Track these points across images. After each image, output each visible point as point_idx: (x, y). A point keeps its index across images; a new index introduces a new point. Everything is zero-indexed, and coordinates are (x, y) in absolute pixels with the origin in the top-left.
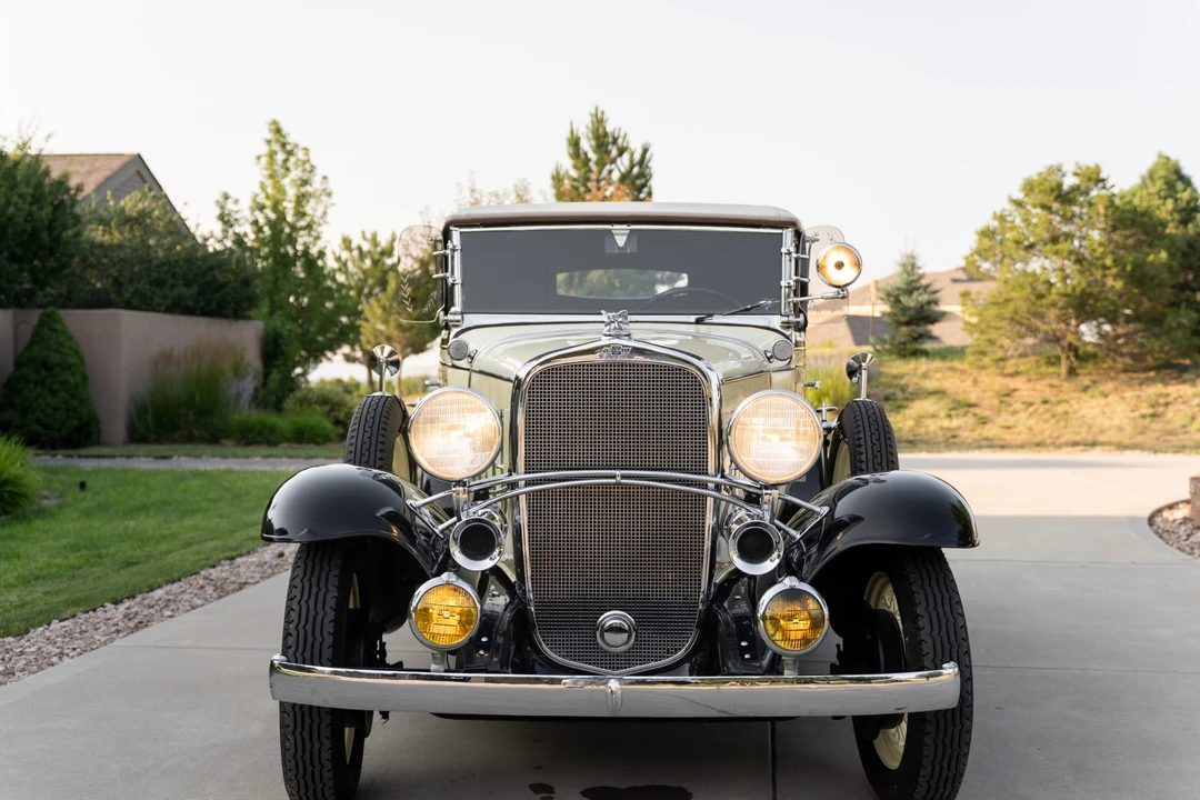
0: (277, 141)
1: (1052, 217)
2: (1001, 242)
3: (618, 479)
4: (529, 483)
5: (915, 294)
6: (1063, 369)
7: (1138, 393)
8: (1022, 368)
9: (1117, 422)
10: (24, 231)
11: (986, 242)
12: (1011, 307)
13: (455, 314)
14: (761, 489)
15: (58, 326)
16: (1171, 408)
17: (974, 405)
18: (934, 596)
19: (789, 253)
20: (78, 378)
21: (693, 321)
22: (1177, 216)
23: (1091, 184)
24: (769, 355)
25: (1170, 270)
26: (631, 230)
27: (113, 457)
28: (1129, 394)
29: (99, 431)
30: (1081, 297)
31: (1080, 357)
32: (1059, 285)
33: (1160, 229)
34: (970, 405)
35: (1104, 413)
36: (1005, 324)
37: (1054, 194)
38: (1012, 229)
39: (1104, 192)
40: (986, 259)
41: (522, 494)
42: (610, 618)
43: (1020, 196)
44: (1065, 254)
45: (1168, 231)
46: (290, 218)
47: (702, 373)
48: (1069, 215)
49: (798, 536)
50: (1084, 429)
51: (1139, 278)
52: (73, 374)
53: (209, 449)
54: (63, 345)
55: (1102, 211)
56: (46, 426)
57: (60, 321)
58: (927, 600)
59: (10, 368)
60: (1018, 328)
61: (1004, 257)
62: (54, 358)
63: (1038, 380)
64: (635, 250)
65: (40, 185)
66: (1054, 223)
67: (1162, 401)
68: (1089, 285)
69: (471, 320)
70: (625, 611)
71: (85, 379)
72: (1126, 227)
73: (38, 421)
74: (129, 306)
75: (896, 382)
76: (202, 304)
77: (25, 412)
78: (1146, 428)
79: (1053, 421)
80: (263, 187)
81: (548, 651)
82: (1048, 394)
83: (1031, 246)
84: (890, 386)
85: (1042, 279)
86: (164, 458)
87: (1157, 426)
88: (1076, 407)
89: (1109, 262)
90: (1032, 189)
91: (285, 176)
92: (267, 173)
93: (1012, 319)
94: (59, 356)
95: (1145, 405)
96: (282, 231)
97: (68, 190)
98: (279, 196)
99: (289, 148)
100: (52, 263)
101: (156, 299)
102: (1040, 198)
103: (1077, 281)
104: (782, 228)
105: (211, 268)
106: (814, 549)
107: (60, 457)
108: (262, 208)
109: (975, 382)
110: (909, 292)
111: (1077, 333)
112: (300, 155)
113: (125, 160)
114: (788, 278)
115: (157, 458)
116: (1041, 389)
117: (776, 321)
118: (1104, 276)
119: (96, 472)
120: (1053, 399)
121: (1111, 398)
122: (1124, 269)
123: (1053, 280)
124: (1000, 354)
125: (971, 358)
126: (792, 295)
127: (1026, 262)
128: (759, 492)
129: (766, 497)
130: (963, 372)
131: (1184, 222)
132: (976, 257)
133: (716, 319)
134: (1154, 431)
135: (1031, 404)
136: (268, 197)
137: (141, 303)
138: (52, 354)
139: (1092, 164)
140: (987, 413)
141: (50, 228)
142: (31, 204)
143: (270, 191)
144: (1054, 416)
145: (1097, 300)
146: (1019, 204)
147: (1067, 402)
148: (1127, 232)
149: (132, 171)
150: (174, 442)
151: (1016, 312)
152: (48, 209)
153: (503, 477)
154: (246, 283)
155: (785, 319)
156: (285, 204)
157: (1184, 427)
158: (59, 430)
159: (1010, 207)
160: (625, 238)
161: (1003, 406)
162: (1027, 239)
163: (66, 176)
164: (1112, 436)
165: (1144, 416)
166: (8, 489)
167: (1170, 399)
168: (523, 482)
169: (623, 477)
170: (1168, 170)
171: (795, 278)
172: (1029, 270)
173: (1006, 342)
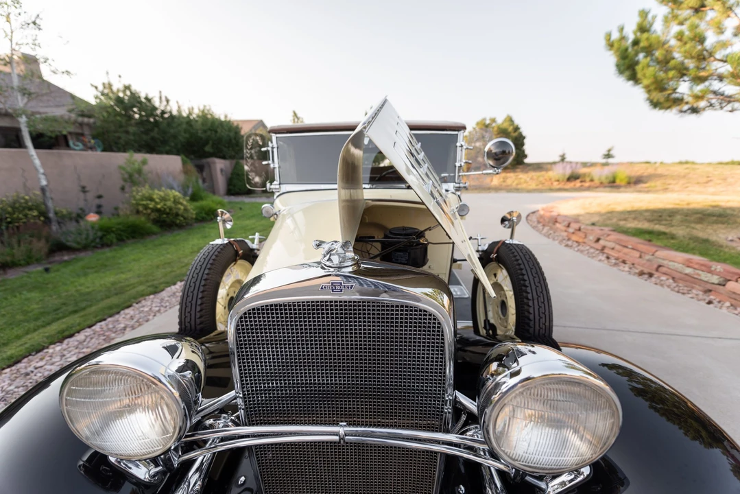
10: (227, 139)
13: (276, 184)
15: (239, 164)
16: (508, 179)
19: (462, 146)
22: (514, 129)
23: (493, 122)
37: (484, 125)
39: (496, 124)
45: (511, 134)
55: (496, 129)
59: (230, 175)
65: (231, 127)
69: (285, 188)
73: (237, 188)
97: (239, 128)
102: (480, 127)
104: (457, 130)
113: (258, 121)
114: (459, 160)
117: (452, 186)
126: (462, 171)
131: (515, 132)
141: (234, 138)
142: (229, 132)
149: (260, 124)
152: (233, 133)
155: (457, 185)
170: (509, 118)
171: (464, 161)
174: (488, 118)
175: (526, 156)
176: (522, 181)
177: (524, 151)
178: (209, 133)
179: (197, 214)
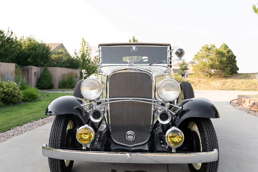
0: (83, 41)
1: (207, 52)
2: (198, 57)
3: (131, 100)
4: (110, 101)
5: (184, 65)
6: (209, 77)
7: (221, 81)
8: (202, 77)
9: (218, 85)
10: (41, 55)
11: (196, 57)
12: (200, 67)
13: (100, 64)
14: (165, 102)
15: (47, 70)
16: (226, 83)
17: (194, 83)
18: (208, 127)
19: (169, 51)
20: (50, 78)
21: (149, 65)
22: (227, 52)
23: (213, 47)
24: (165, 72)
25: (226, 61)
26: (136, 46)
27: (55, 91)
28: (220, 81)
29: (54, 87)
30: (212, 65)
31: (211, 75)
32: (208, 63)
33: (224, 54)
34: (193, 83)
35: (216, 84)
36: (199, 70)
37: (207, 49)
38: (200, 54)
39: (215, 48)
40: (196, 59)
41: (108, 103)
42: (129, 132)
43: (201, 49)
44: (209, 58)
45: (225, 55)
46: (85, 53)
47: (151, 75)
48: (209, 52)
49: (174, 114)
50: (212, 87)
51: (221, 62)
52: (49, 77)
53: (71, 89)
54: (48, 73)
55: (215, 51)
56: (45, 86)
57: (47, 69)
58: (206, 128)
59: (40, 76)
60: (201, 70)
61: (199, 59)
62: (46, 75)
63: (204, 79)
64: (137, 50)
65: (45, 47)
66: (207, 53)
67: (225, 82)
68: (213, 63)
69: (103, 65)
70: (133, 131)
71: (51, 78)
72: (219, 54)
73: (44, 85)
74: (59, 67)
75: (181, 79)
76: (71, 66)
77: (42, 83)
78: (223, 86)
79: (207, 85)
80: (81, 49)
81: (114, 140)
82: (206, 81)
83: (203, 57)
84: (180, 80)
85: (205, 62)
86: (63, 91)
87: (224, 86)
88: (211, 83)
89: (216, 60)
90: (203, 48)
91: (85, 47)
92: (82, 46)
93: (200, 69)
94: (47, 75)
95: (222, 83)
96: (84, 55)
97: (49, 48)
98: (84, 50)
99: (85, 42)
100: (47, 60)
101: (63, 66)
102: (204, 49)
103: (211, 63)
104: (167, 46)
105: (72, 61)
106: (178, 117)
107: (47, 91)
108: (81, 52)
109: (194, 79)
110: (183, 65)
111: (211, 71)
112: (87, 43)
113: (60, 44)
114: (169, 56)
115: (62, 91)
116: (205, 80)
117: (166, 65)
118: (216, 62)
119: (51, 93)
120: (207, 82)
121: (216, 82)
122: (219, 61)
123: (207, 63)
124: (198, 74)
125: (193, 75)
126: (169, 59)
127: (202, 60)
128: (164, 103)
129: (166, 104)
130: (192, 77)
131: (228, 53)
132: (194, 59)
133: (154, 65)
134: (224, 87)
135: (203, 83)
136: (82, 50)
137: (61, 66)
138: (46, 74)
139: (213, 44)
140: (196, 84)
141: (46, 54)
142: (43, 50)
143: (82, 49)
144: (207, 84)
145: (214, 66)
146: (201, 50)
147: (209, 82)
148: (219, 55)
149: (61, 46)
150: (65, 88)
151: (201, 68)
152: (45, 51)
153: (104, 99)
154: (78, 63)
155: (168, 64)
156: (85, 51)
157: (229, 86)
158: (47, 86)
159: (200, 51)
160: (135, 48)
161: (199, 83)
162: (202, 56)
163: (49, 46)
164: (217, 88)
165: (222, 85)
166: (34, 96)
167: (226, 82)
168: (109, 100)
169: (132, 99)
170: (225, 45)
171: (170, 56)
172: (203, 61)
173: (199, 73)
174: (209, 45)
175: (238, 69)
176: (236, 84)
177: (236, 66)
178: (31, 51)
179: (24, 97)
